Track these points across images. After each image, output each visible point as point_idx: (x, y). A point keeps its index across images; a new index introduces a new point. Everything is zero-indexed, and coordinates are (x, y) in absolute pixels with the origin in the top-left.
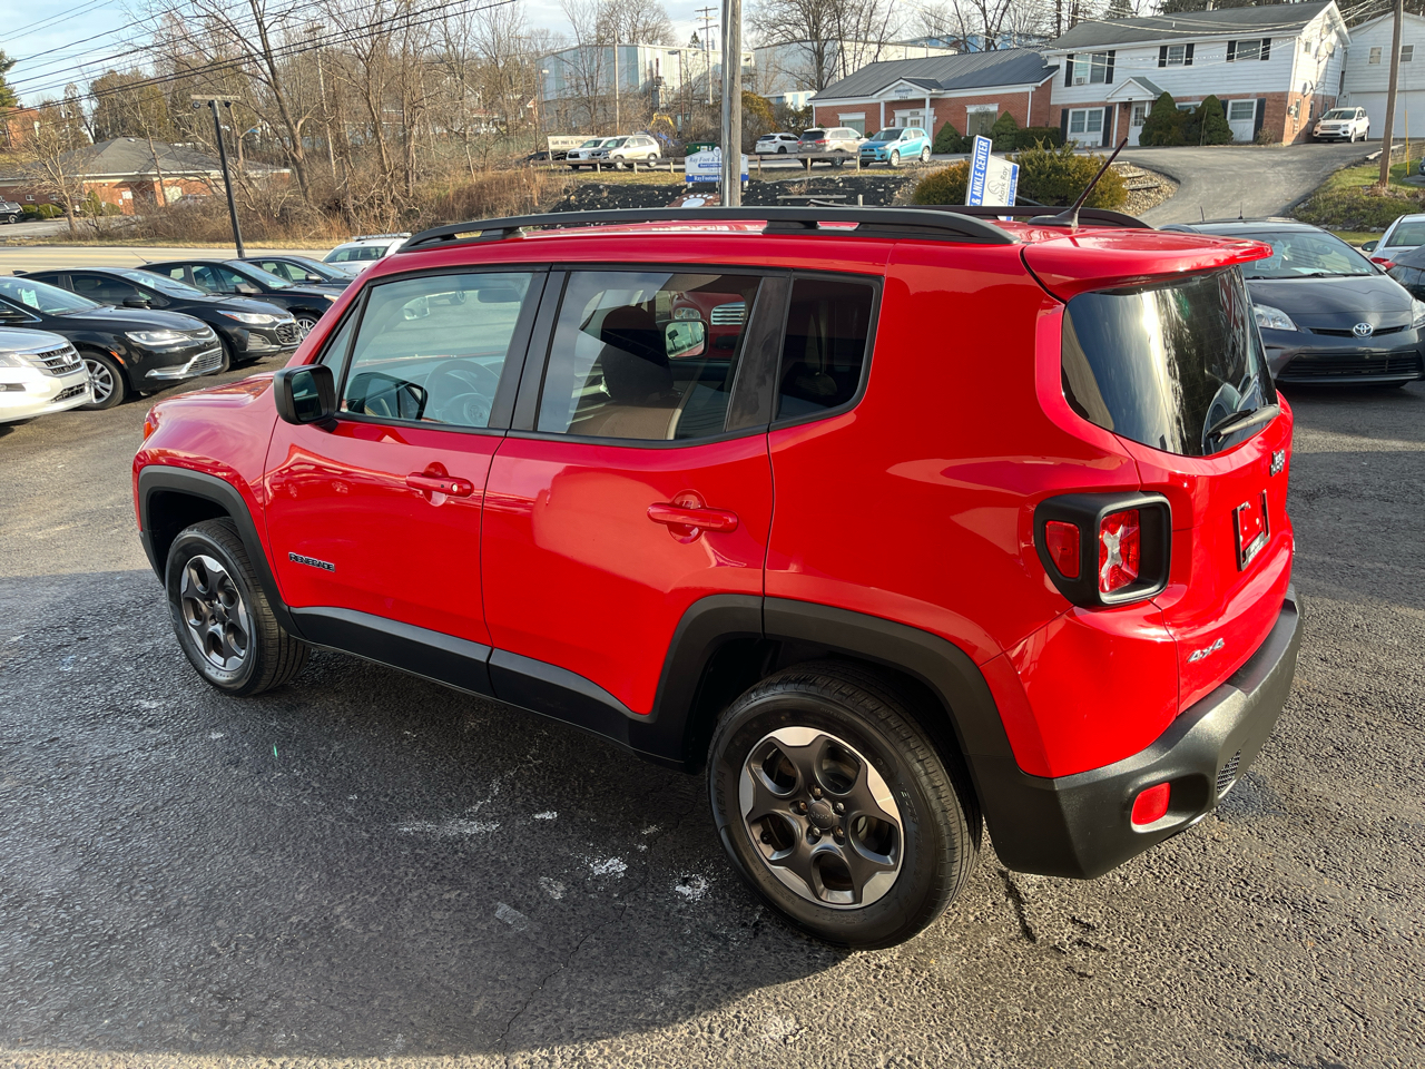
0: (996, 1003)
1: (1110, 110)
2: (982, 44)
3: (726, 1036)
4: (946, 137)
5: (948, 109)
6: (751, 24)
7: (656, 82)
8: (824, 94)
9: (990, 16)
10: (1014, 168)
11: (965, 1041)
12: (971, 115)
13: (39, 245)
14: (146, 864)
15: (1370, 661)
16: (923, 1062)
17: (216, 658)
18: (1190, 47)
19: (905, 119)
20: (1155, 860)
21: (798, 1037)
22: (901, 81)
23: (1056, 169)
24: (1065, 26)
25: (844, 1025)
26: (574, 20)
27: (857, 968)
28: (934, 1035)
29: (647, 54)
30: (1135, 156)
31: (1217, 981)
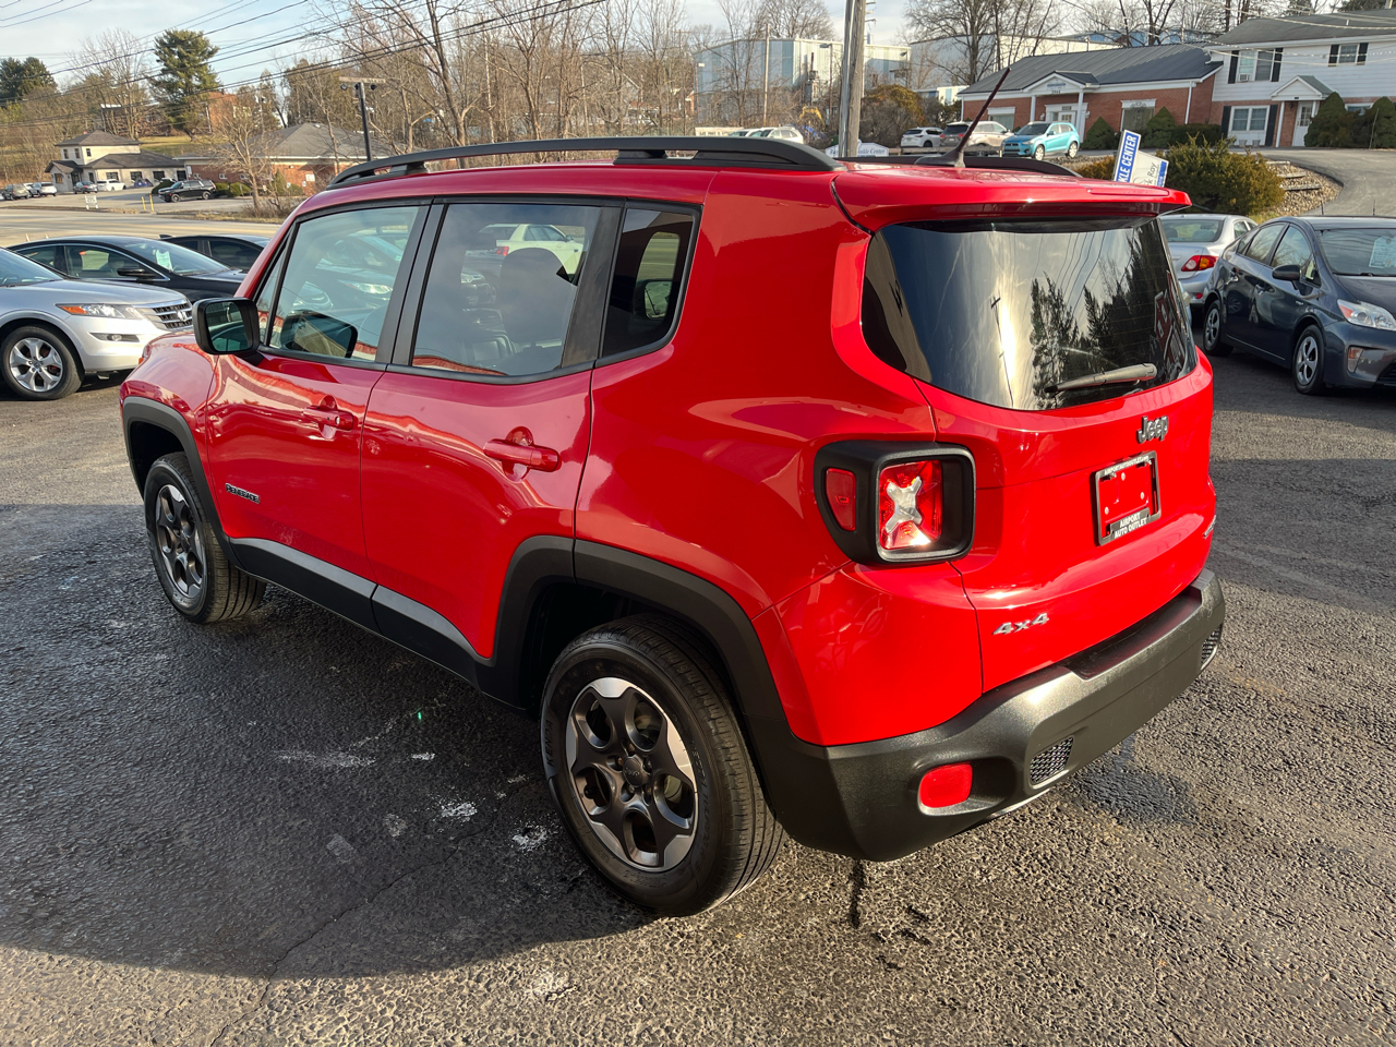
0: (786, 984)
1: (1275, 109)
2: (1146, 40)
3: (491, 986)
4: (1098, 132)
5: (1103, 104)
6: (911, 19)
7: (810, 75)
8: (976, 87)
9: (1155, 11)
10: (1163, 164)
11: (734, 1018)
12: (1127, 111)
13: (225, 220)
14: (39, 766)
15: (1364, 674)
16: (679, 1035)
17: (182, 585)
18: (1364, 47)
19: (1056, 114)
20: (1026, 858)
21: (562, 995)
22: (1055, 75)
23: (1208, 167)
24: (1234, 22)
25: (615, 990)
26: (728, 14)
27: (658, 934)
28: (704, 1010)
29: (803, 48)
30: (1297, 156)
31: (1037, 989)
